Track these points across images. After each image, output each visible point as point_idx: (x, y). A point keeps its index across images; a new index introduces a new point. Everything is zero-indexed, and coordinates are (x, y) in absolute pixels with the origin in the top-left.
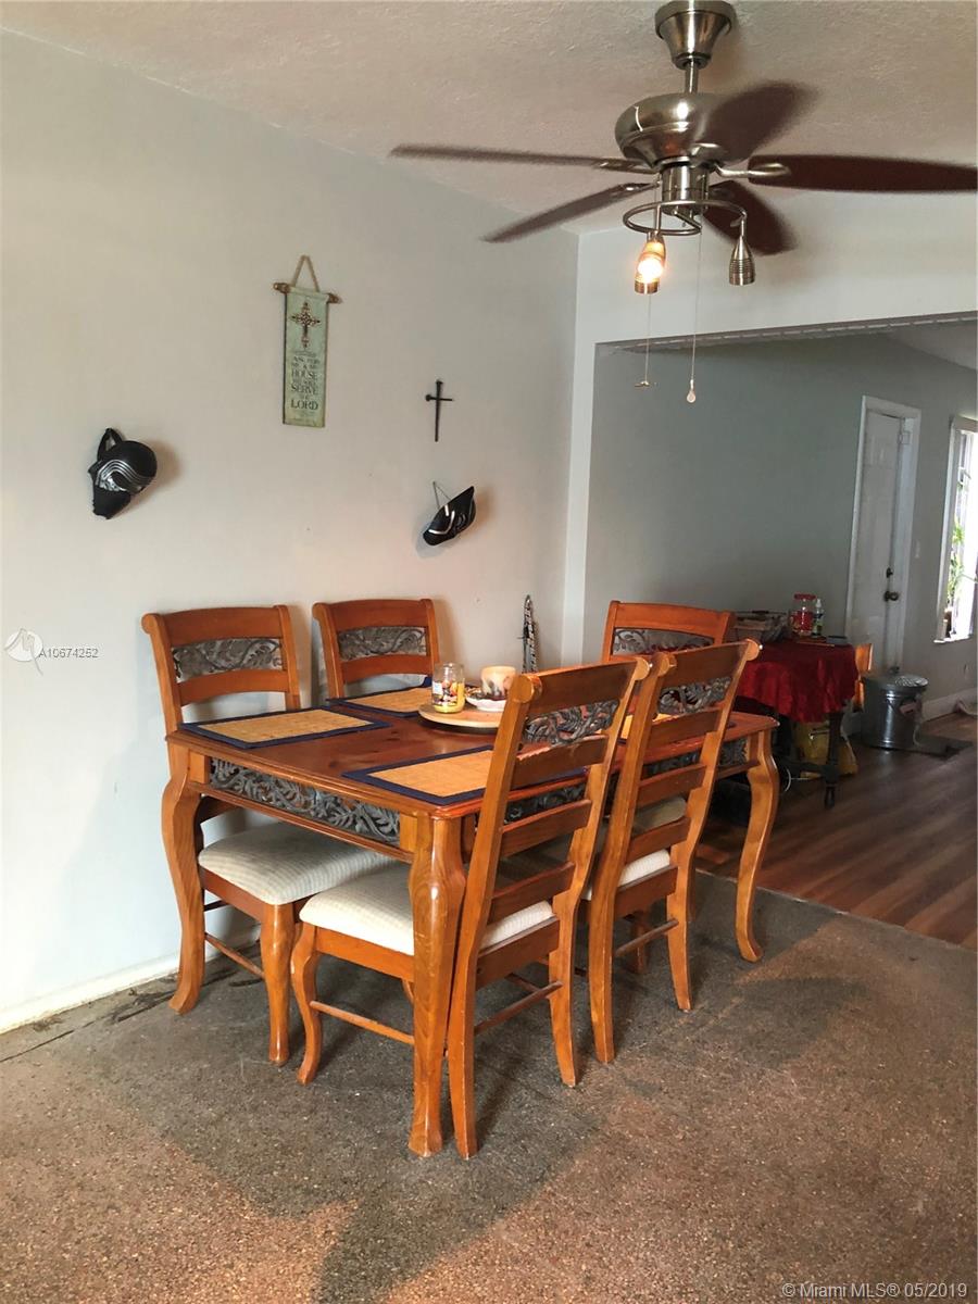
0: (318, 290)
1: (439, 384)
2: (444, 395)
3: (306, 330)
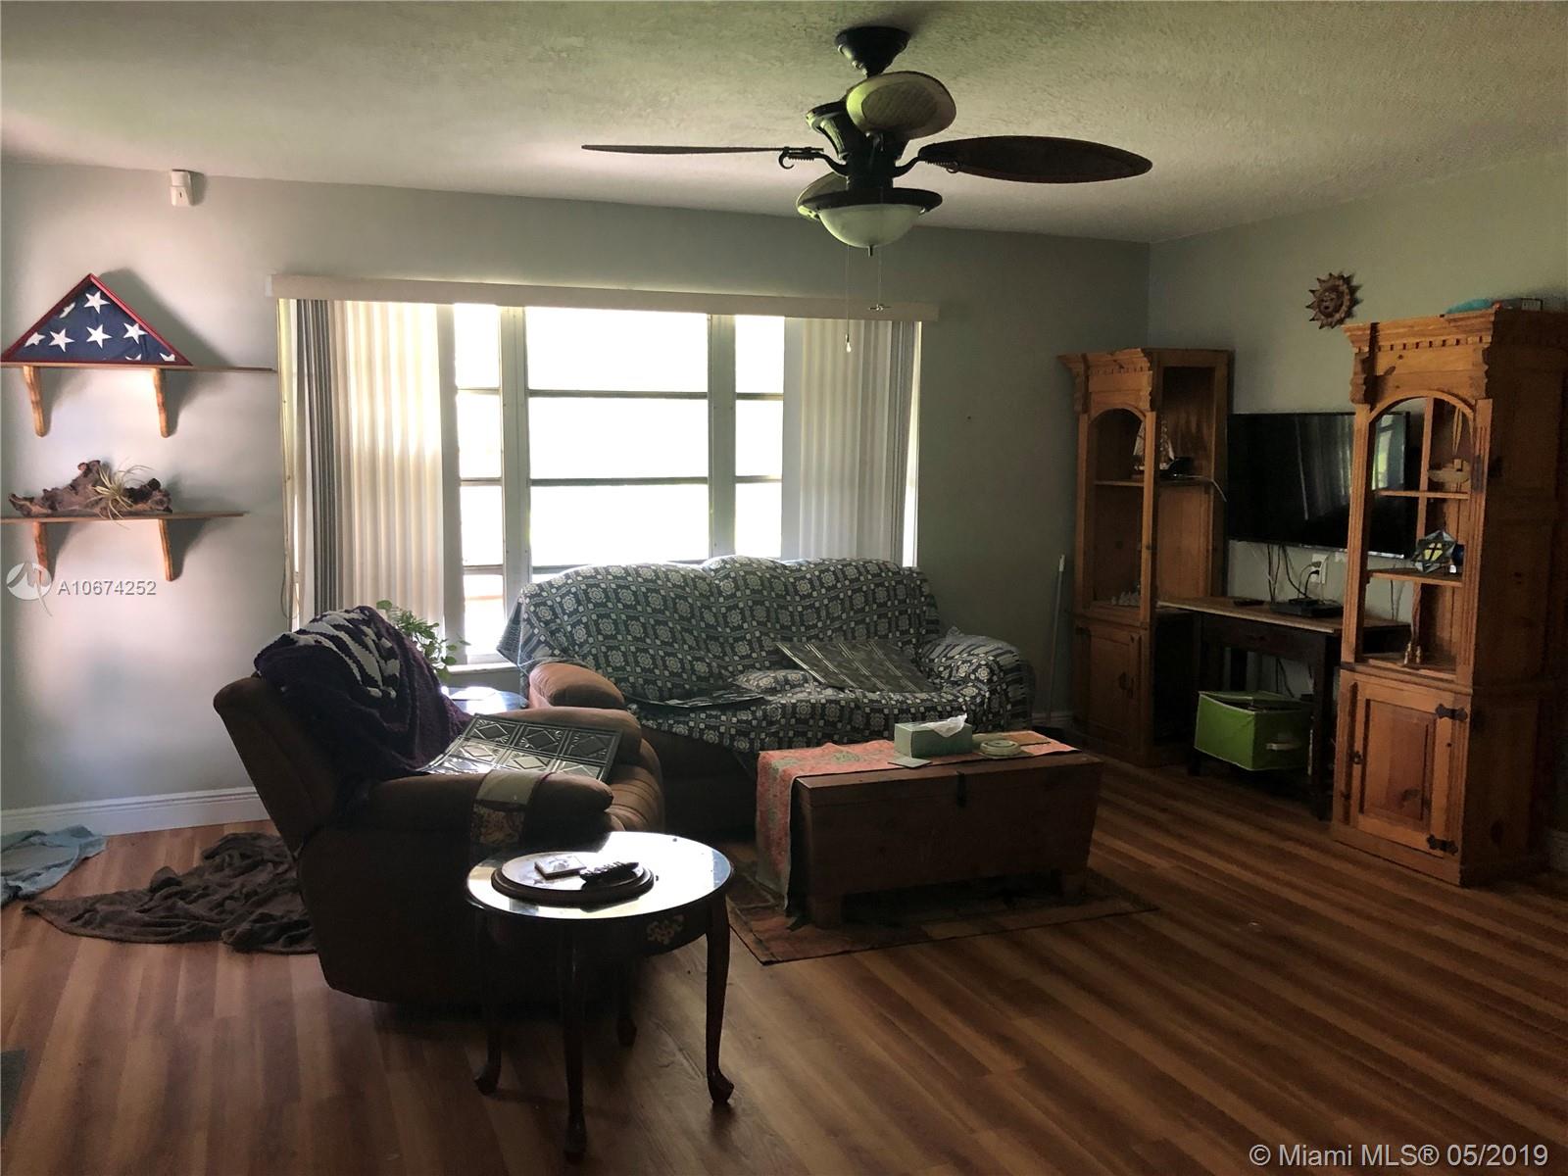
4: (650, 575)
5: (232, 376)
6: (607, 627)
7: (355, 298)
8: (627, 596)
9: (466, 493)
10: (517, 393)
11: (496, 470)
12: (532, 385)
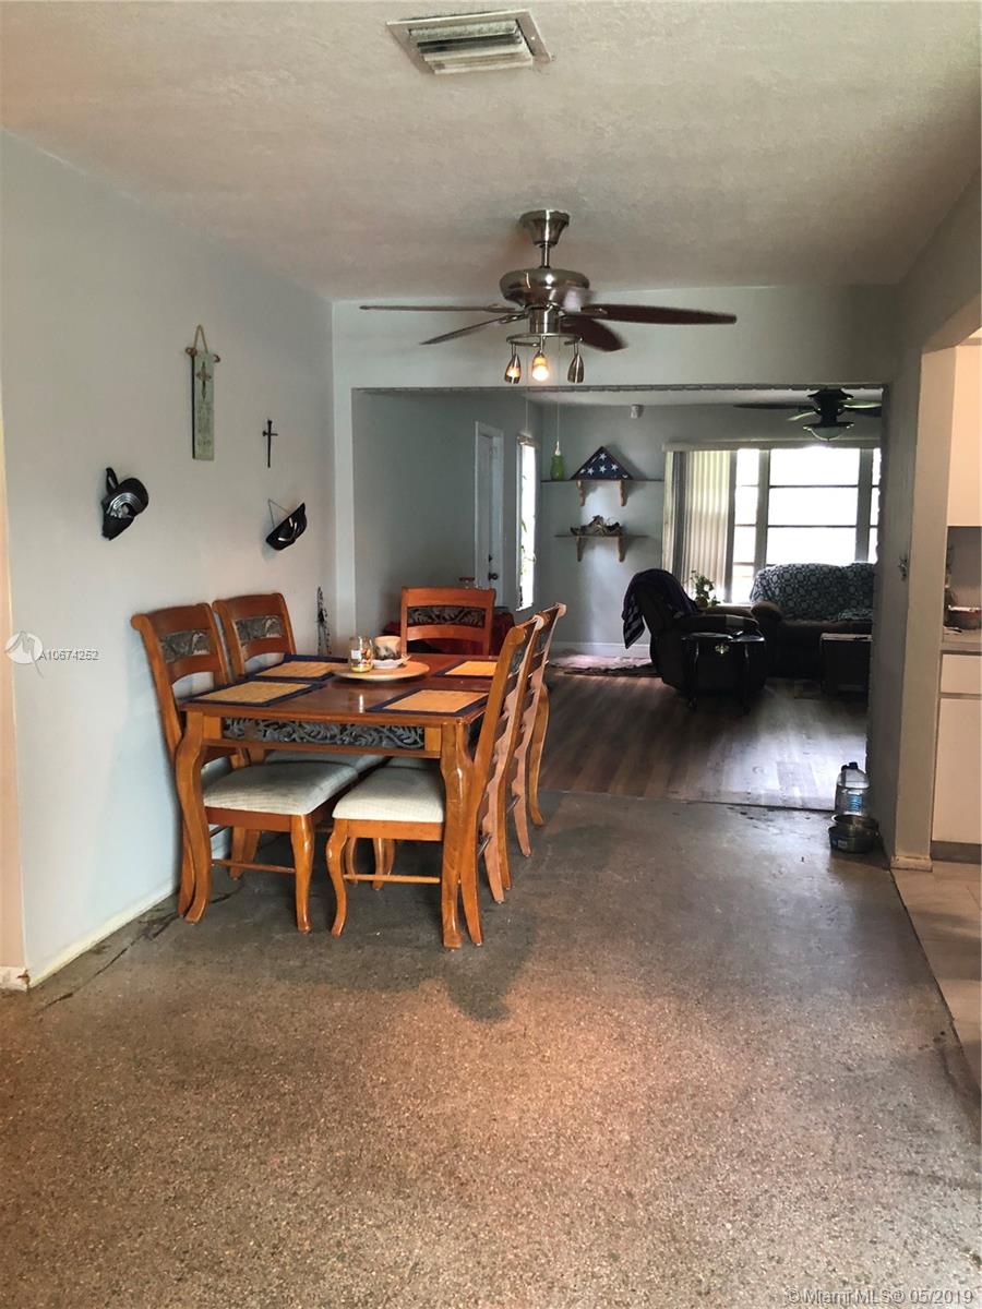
0: (207, 352)
1: (270, 423)
2: (272, 432)
3: (204, 383)
4: (813, 567)
5: (648, 483)
6: (789, 590)
7: (698, 450)
8: (800, 577)
9: (737, 530)
10: (765, 486)
11: (753, 521)
12: (771, 484)
